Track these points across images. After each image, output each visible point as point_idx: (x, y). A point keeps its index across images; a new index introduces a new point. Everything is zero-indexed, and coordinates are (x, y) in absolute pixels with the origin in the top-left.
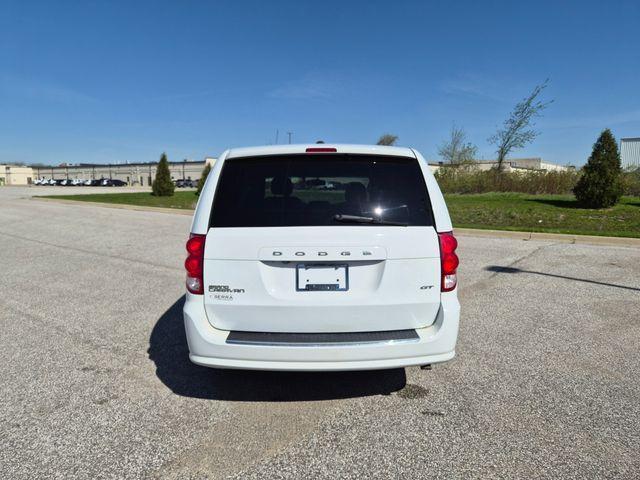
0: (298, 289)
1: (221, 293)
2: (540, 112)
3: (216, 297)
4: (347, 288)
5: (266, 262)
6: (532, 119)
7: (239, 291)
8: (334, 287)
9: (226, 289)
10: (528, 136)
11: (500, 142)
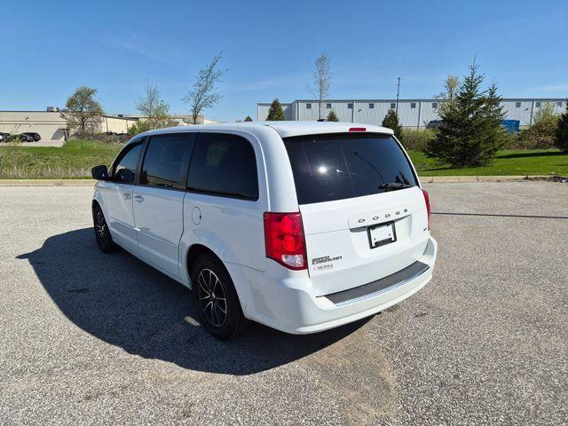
0: (372, 247)
1: (323, 264)
2: (220, 78)
3: (319, 268)
4: (396, 240)
5: (353, 230)
6: (215, 84)
7: (337, 258)
8: (389, 241)
9: (327, 259)
10: (214, 98)
11: (192, 102)
